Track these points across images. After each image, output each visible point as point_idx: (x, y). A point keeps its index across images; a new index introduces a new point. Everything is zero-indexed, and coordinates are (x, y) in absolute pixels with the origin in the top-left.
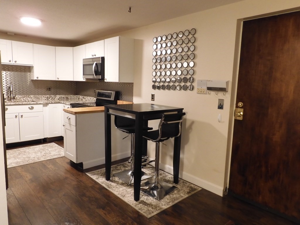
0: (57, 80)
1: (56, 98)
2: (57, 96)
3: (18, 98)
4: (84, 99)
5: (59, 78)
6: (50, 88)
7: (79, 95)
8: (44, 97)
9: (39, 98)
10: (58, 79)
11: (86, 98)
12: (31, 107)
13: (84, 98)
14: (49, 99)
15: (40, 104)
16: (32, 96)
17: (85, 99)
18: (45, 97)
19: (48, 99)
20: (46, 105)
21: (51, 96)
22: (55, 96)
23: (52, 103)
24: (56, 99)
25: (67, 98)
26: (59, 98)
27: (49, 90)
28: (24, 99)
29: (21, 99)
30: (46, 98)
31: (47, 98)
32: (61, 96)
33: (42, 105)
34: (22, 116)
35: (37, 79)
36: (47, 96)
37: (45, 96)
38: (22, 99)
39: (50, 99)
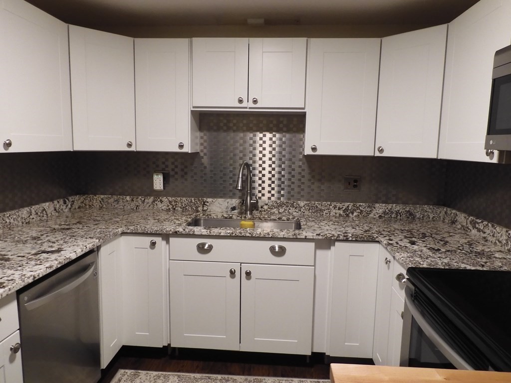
0: (378, 154)
1: (374, 212)
2: (377, 205)
3: (266, 207)
4: (474, 232)
5: (383, 147)
6: (356, 181)
7: (454, 208)
8: (335, 207)
9: (321, 210)
10: (381, 151)
11: (486, 230)
12: (277, 249)
13: (474, 227)
14: (350, 215)
15: (306, 240)
16: (302, 204)
17: (479, 230)
18: (339, 209)
19: (348, 215)
20: (325, 243)
21: (358, 204)
22: (369, 207)
23: (346, 240)
24: (371, 215)
25: (411, 214)
26: (384, 213)
27: (355, 186)
28: (281, 210)
29: (272, 211)
30: (341, 212)
31: (344, 211)
32: (390, 206)
33: (312, 245)
34: (248, 274)
35: (311, 153)
36: (347, 204)
37: (338, 205)
38: (275, 210)
39: (355, 214)
